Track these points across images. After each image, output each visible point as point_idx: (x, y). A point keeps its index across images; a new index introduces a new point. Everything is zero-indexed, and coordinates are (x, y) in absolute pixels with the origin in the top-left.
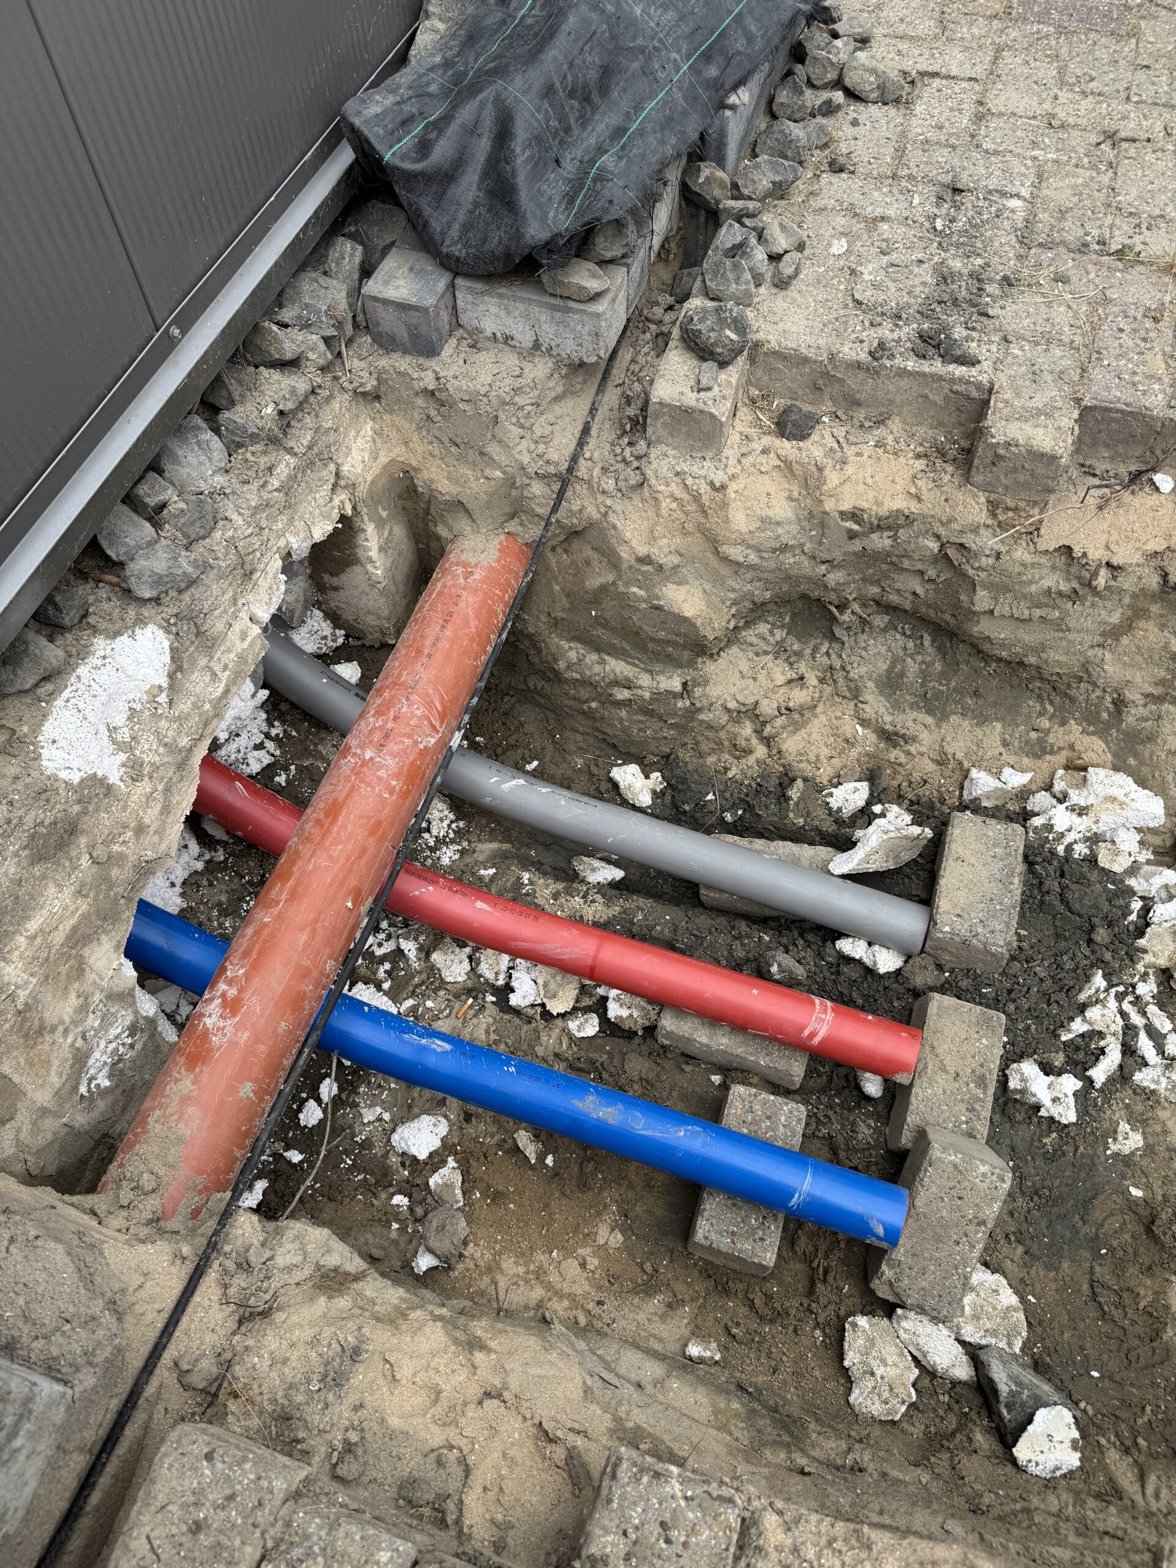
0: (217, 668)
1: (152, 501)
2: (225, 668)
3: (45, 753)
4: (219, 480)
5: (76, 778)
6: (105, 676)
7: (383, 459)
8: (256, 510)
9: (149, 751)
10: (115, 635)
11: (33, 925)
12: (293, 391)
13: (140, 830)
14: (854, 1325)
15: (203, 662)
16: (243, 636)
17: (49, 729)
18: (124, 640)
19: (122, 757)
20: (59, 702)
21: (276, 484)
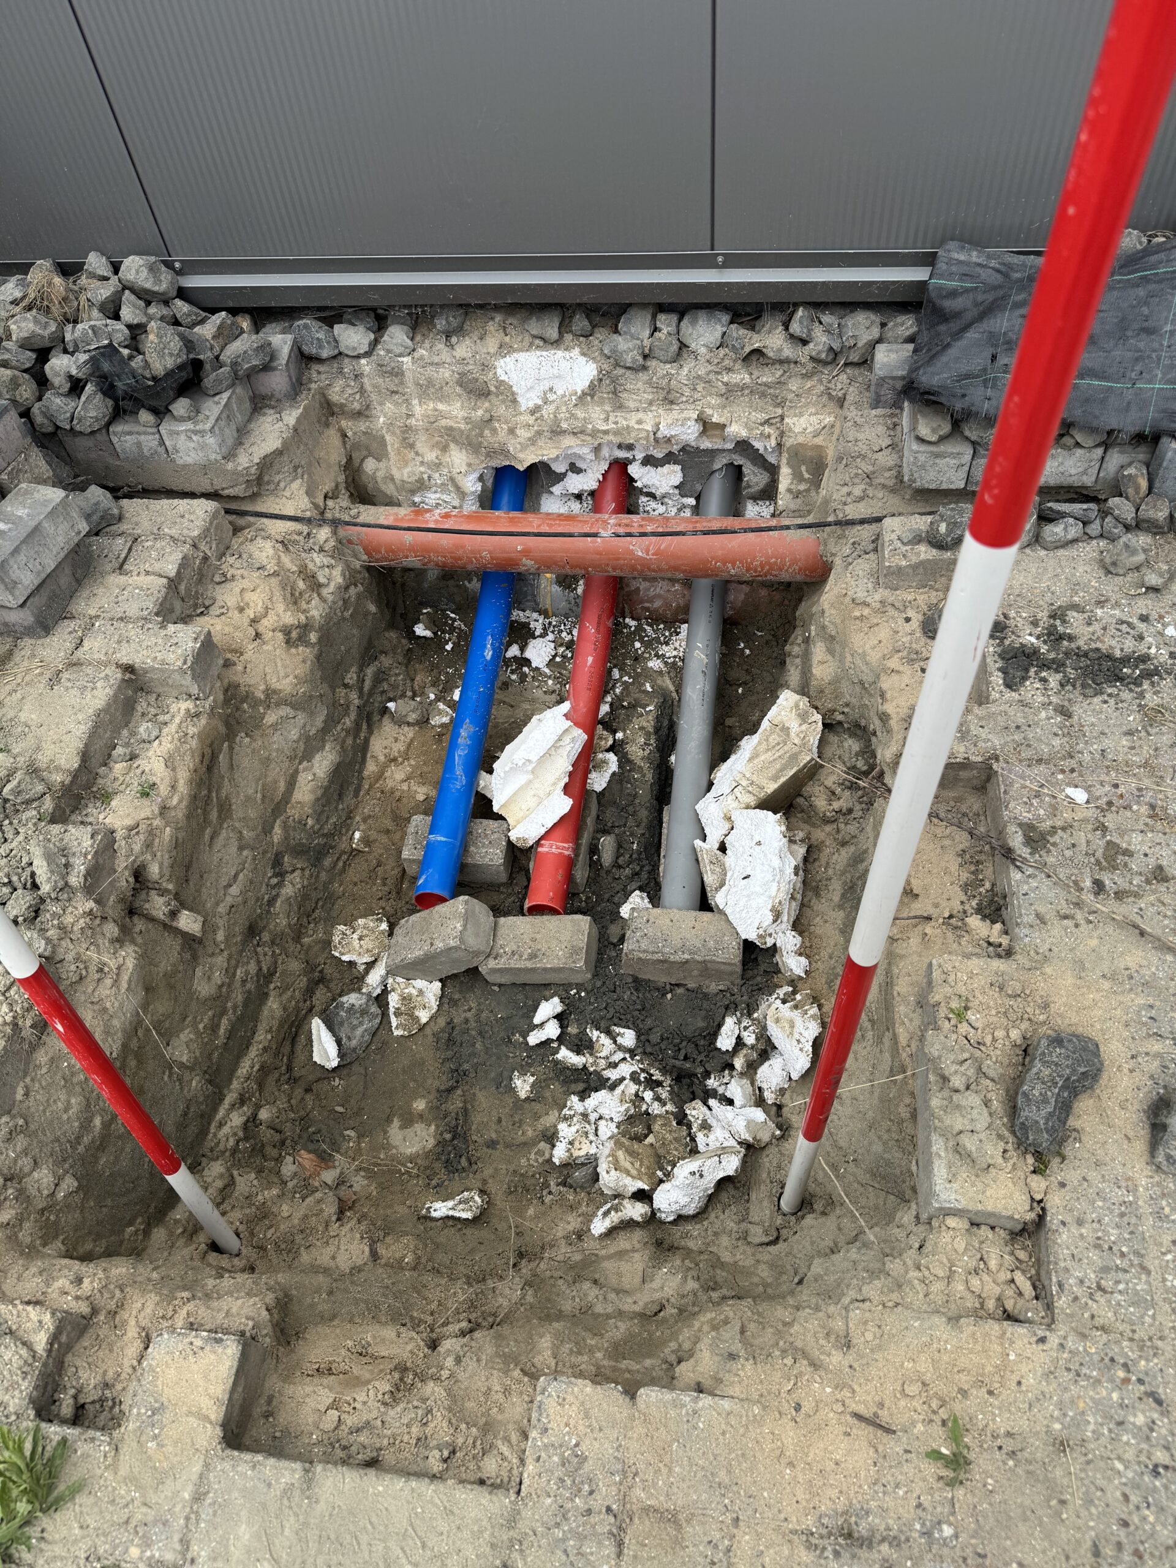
0: (612, 419)
1: (659, 325)
2: (616, 423)
3: (508, 359)
4: (703, 350)
5: (503, 377)
6: (565, 365)
7: (818, 441)
8: (699, 377)
9: (547, 412)
10: (583, 354)
11: (441, 406)
12: (780, 350)
13: (512, 431)
14: (381, 921)
15: (608, 408)
16: (639, 422)
17: (522, 356)
18: (583, 359)
19: (540, 402)
20: (538, 353)
21: (725, 379)
